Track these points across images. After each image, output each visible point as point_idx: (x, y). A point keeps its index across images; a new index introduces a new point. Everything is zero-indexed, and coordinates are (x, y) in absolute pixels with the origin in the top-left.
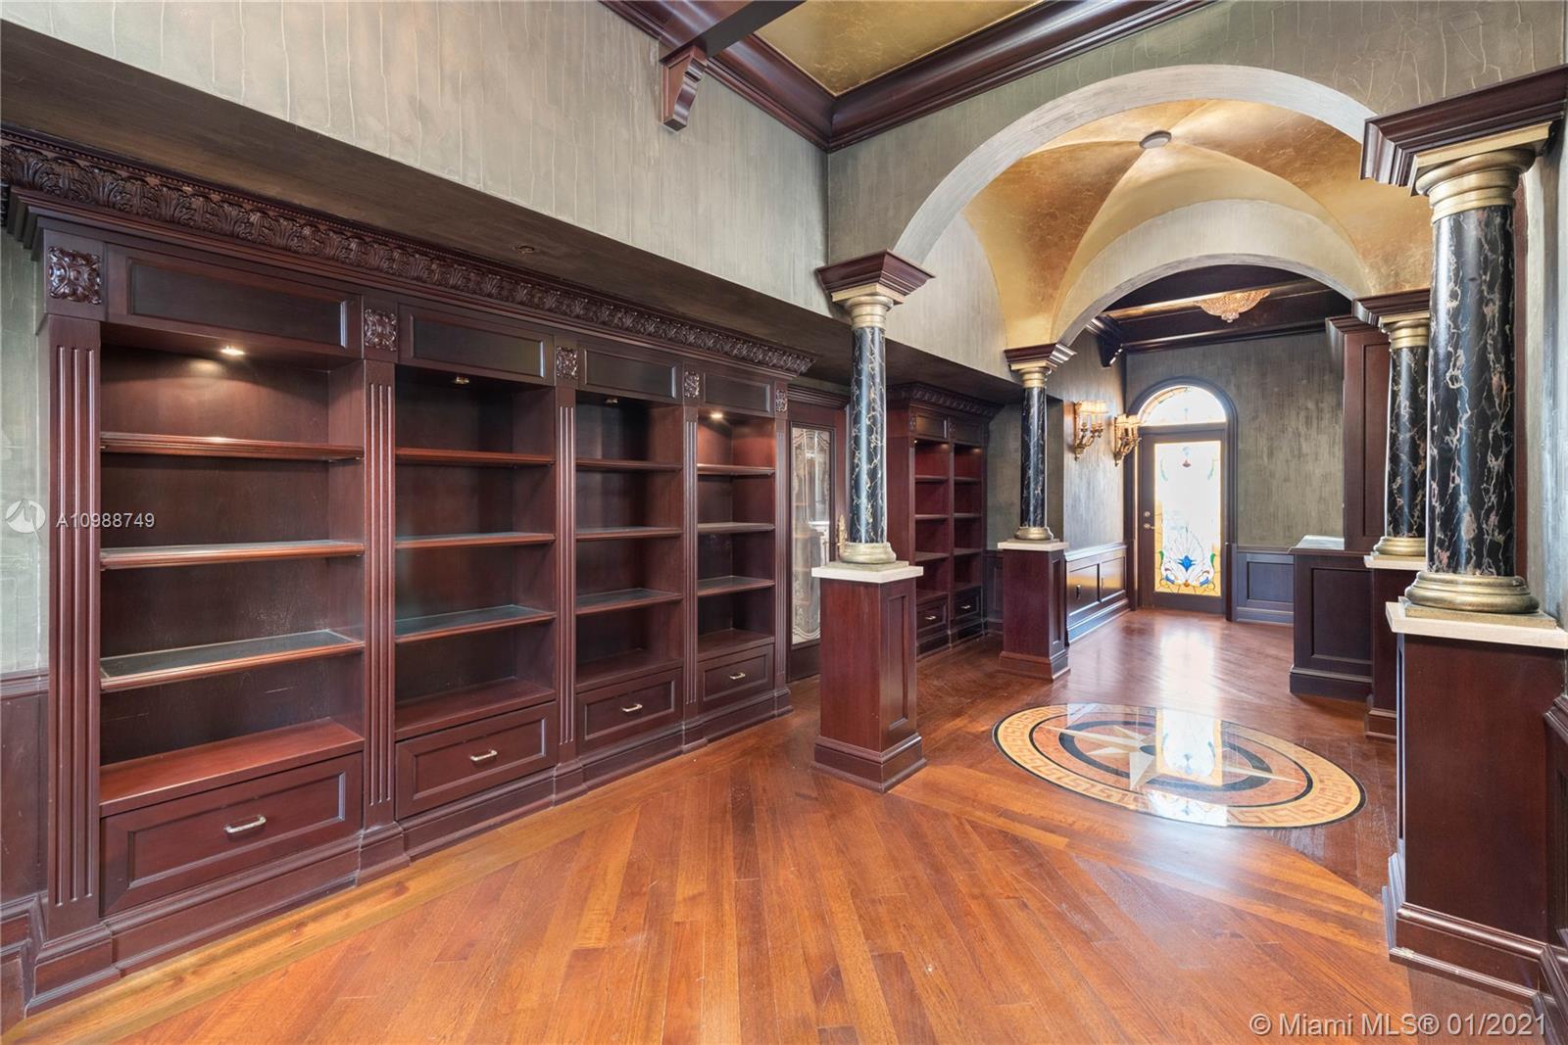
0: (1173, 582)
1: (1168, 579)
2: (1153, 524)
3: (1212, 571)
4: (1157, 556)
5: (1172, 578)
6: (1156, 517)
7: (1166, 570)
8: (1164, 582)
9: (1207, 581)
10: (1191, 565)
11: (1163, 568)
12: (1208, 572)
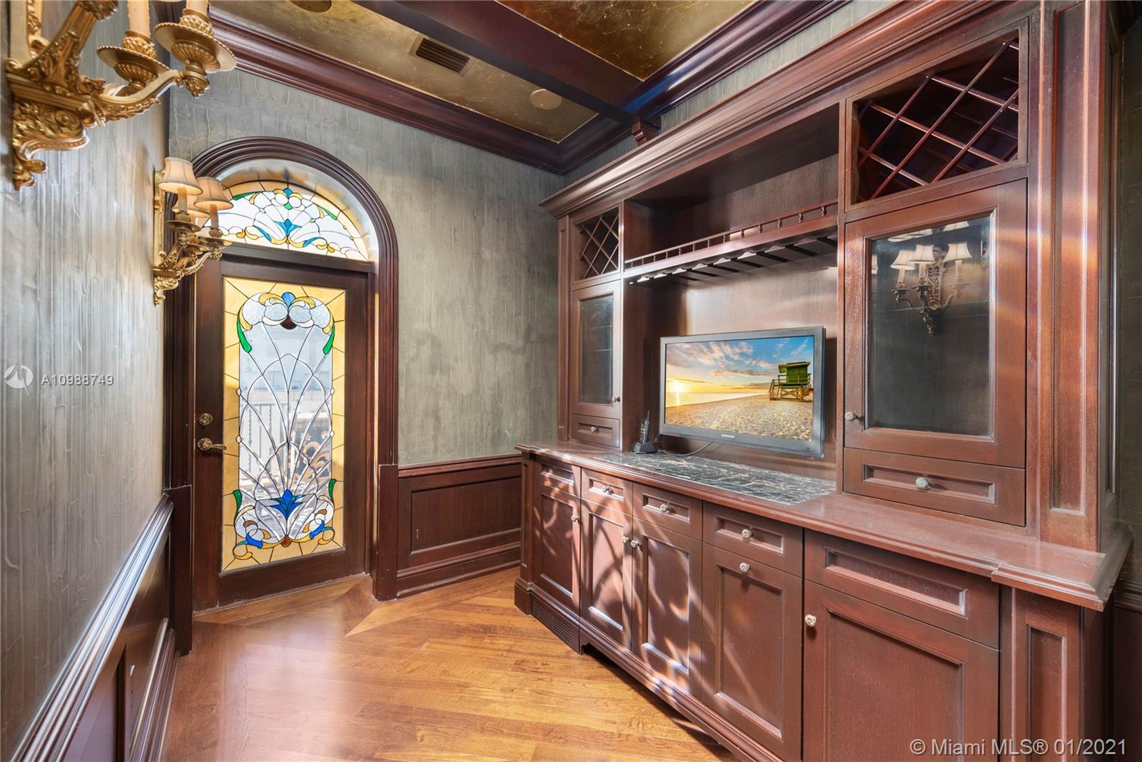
0: (259, 545)
1: (249, 541)
2: (218, 437)
3: (330, 510)
4: (228, 503)
5: (258, 537)
6: (226, 424)
7: (247, 524)
8: (241, 550)
9: (322, 527)
10: (294, 505)
11: (240, 522)
12: (324, 512)
